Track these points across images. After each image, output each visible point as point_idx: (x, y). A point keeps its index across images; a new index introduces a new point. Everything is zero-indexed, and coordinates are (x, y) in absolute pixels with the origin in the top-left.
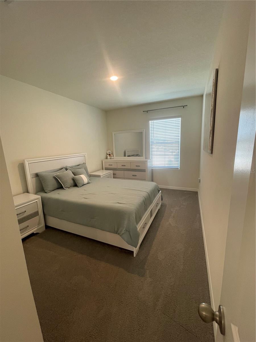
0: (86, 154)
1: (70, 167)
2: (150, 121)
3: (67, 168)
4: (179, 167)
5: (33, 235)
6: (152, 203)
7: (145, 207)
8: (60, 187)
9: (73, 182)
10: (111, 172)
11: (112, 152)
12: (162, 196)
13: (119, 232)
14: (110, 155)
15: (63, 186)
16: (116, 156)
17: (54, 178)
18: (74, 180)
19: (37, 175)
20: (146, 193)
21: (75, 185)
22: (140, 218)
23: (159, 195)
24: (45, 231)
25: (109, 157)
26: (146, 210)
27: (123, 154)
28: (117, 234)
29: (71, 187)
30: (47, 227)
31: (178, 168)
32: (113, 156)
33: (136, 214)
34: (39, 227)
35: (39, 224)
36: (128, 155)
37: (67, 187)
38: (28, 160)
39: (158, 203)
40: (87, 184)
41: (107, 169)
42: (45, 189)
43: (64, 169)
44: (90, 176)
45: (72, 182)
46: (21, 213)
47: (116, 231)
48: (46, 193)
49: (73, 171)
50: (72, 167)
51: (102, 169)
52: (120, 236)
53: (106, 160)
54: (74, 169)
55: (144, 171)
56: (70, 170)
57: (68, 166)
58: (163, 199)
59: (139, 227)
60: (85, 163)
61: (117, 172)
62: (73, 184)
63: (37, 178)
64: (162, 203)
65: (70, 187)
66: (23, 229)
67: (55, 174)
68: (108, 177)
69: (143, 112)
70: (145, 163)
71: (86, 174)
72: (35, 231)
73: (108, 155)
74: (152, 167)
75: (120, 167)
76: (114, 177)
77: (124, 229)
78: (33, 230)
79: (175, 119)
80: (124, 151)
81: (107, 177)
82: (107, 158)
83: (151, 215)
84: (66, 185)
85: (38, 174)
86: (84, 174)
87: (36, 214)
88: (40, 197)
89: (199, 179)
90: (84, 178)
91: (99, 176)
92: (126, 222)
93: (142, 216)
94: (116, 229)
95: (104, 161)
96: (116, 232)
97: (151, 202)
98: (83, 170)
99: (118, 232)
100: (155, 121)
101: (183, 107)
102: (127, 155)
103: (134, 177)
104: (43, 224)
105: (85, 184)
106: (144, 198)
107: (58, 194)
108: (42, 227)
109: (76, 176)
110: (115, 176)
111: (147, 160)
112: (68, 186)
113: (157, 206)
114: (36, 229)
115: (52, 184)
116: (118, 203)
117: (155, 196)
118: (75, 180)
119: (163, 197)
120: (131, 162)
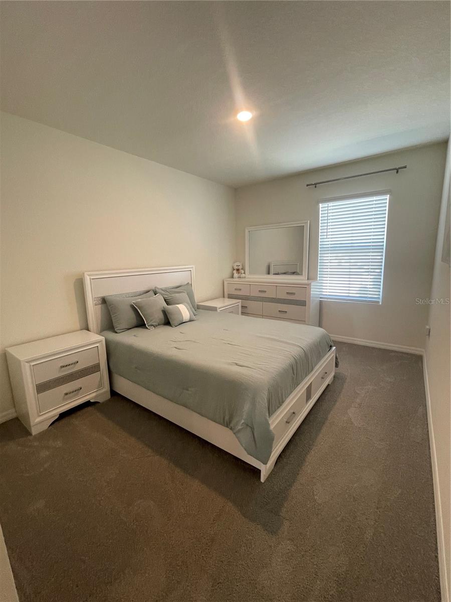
0: (192, 268)
1: (162, 290)
2: (320, 205)
3: (156, 292)
4: (380, 301)
5: (88, 404)
6: (312, 370)
7: (293, 378)
8: (141, 324)
9: (164, 317)
10: (239, 302)
11: (243, 265)
12: (336, 358)
13: (232, 425)
14: (238, 270)
15: (146, 323)
16: (250, 273)
17: (132, 307)
18: (165, 312)
19: (104, 301)
20: (299, 349)
21: (167, 322)
22: (281, 403)
23: (331, 354)
24: (109, 400)
25: (236, 275)
26: (296, 383)
27: (265, 269)
28: (227, 427)
29: (159, 325)
30: (113, 393)
31: (378, 302)
32: (244, 273)
33: (269, 393)
34: (98, 393)
35: (100, 385)
36: (275, 273)
37: (152, 325)
38: (89, 273)
39: (326, 373)
40: (190, 321)
41: (231, 297)
42: (115, 325)
43: (151, 293)
44: (197, 308)
45: (161, 316)
46: (69, 365)
47: (227, 422)
48: (117, 333)
49: (166, 296)
50: (165, 290)
51: (222, 296)
52: (234, 433)
53: (231, 280)
54: (168, 294)
55: (303, 303)
56: (162, 295)
57: (158, 287)
58: (340, 364)
59: (275, 422)
60: (191, 284)
61: (248, 303)
62: (163, 321)
63: (103, 305)
64: (336, 373)
65: (156, 326)
66: (73, 392)
67: (133, 301)
68: (232, 311)
69: (307, 185)
70: (306, 288)
71: (188, 303)
72: (92, 399)
73: (235, 272)
74: (321, 298)
75: (255, 293)
76: (243, 313)
77: (243, 421)
78: (90, 396)
79: (375, 198)
80: (266, 265)
81: (230, 313)
82: (232, 277)
83: (308, 396)
84: (151, 321)
85: (106, 300)
86: (186, 304)
87: (95, 368)
88: (102, 338)
89: (428, 327)
90: (184, 311)
91: (214, 309)
92: (247, 407)
93: (286, 397)
94: (227, 418)
95: (226, 281)
96: (227, 424)
97: (309, 369)
98: (184, 296)
99: (229, 424)
100: (331, 204)
101: (396, 171)
102: (272, 271)
103: (282, 316)
104: (107, 388)
105: (184, 321)
106: (292, 359)
107: (135, 336)
108: (105, 393)
109: (170, 307)
110: (245, 311)
111: (309, 282)
112: (154, 324)
113: (322, 378)
114: (94, 395)
115: (128, 317)
116: (237, 364)
117: (320, 357)
118: (167, 314)
119: (339, 360)
120: (276, 286)
